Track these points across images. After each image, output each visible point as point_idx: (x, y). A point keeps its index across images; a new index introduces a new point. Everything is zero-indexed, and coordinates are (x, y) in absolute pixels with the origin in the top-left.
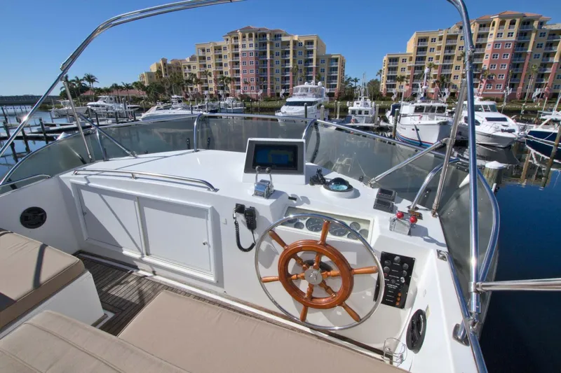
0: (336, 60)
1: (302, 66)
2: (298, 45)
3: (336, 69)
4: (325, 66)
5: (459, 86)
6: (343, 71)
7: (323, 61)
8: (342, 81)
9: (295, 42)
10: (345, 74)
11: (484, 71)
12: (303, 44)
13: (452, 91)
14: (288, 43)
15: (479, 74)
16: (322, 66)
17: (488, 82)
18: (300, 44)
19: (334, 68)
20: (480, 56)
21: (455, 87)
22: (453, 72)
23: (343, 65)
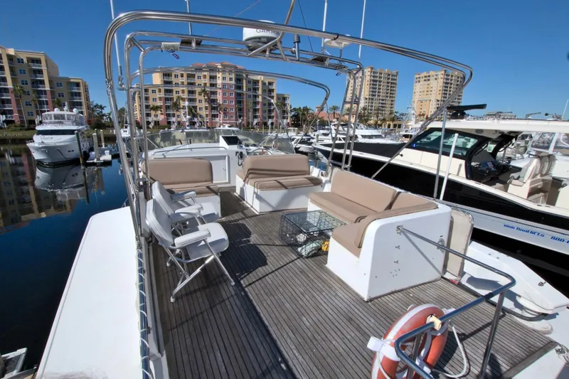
0: (78, 85)
1: (28, 88)
2: (16, 61)
3: (78, 94)
4: (64, 90)
5: (204, 116)
6: (87, 99)
7: (59, 85)
8: (88, 108)
9: (10, 58)
10: (91, 100)
11: (220, 105)
12: (25, 61)
15: (217, 107)
16: (58, 90)
17: (224, 113)
18: (21, 61)
19: (76, 93)
20: (215, 93)
21: (201, 116)
22: (197, 104)
23: (86, 90)
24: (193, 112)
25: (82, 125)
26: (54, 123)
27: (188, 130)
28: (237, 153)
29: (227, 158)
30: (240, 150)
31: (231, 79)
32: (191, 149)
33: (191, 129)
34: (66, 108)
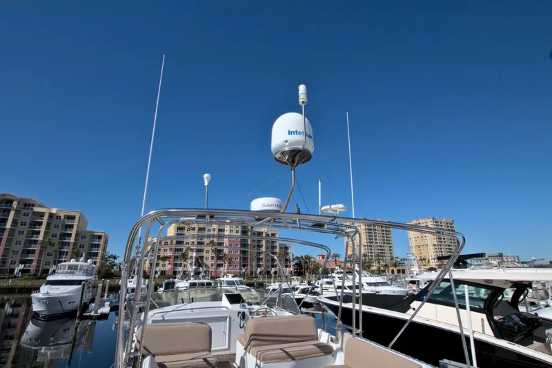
0: (100, 237)
1: (56, 240)
2: (54, 218)
3: (98, 246)
4: (86, 242)
5: (210, 266)
6: (104, 250)
7: (84, 237)
8: (103, 258)
9: (51, 215)
10: (107, 251)
11: (225, 255)
12: (62, 218)
13: (205, 269)
14: (42, 215)
15: (223, 257)
16: (81, 242)
17: (229, 263)
18: (58, 218)
19: (96, 245)
20: (222, 244)
21: (206, 266)
22: (205, 254)
23: (106, 243)
24: (199, 262)
25: (91, 275)
26: (67, 273)
27: (192, 280)
28: (239, 313)
29: (228, 319)
30: (242, 310)
31: (237, 232)
32: (192, 309)
33: (196, 279)
34: (82, 259)
